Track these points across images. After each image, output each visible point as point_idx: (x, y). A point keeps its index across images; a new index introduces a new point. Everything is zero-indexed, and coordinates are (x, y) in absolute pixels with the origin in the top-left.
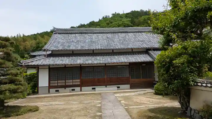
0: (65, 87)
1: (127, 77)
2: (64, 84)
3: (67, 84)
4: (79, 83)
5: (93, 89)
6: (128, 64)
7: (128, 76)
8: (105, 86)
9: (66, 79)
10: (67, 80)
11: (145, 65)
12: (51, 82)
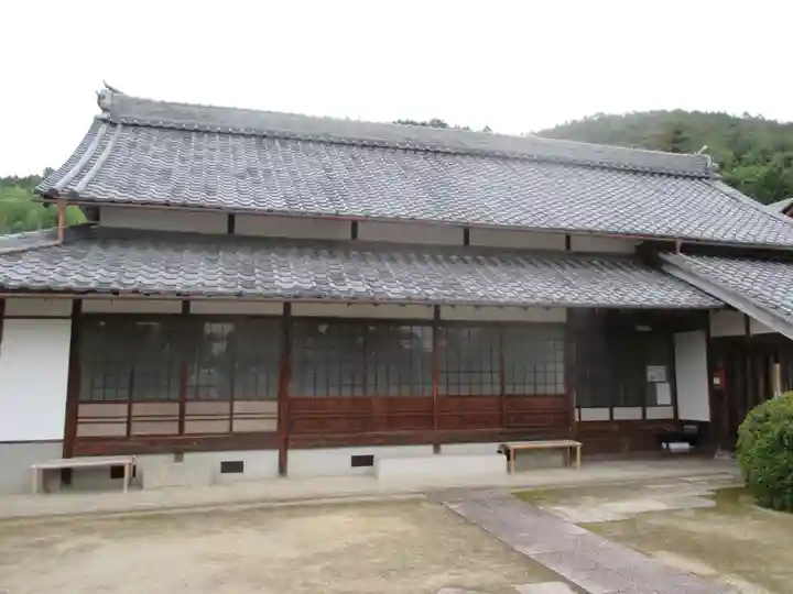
0: (179, 445)
1: (556, 396)
2: (173, 429)
3: (190, 428)
4: (271, 426)
5: (358, 461)
6: (562, 317)
7: (561, 389)
8: (430, 448)
9: (189, 397)
10: (197, 399)
11: (647, 328)
12: (84, 410)
